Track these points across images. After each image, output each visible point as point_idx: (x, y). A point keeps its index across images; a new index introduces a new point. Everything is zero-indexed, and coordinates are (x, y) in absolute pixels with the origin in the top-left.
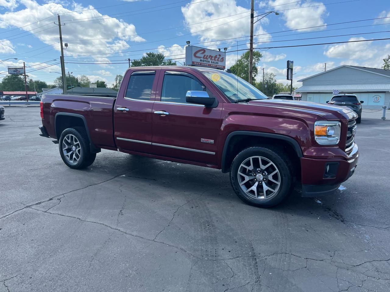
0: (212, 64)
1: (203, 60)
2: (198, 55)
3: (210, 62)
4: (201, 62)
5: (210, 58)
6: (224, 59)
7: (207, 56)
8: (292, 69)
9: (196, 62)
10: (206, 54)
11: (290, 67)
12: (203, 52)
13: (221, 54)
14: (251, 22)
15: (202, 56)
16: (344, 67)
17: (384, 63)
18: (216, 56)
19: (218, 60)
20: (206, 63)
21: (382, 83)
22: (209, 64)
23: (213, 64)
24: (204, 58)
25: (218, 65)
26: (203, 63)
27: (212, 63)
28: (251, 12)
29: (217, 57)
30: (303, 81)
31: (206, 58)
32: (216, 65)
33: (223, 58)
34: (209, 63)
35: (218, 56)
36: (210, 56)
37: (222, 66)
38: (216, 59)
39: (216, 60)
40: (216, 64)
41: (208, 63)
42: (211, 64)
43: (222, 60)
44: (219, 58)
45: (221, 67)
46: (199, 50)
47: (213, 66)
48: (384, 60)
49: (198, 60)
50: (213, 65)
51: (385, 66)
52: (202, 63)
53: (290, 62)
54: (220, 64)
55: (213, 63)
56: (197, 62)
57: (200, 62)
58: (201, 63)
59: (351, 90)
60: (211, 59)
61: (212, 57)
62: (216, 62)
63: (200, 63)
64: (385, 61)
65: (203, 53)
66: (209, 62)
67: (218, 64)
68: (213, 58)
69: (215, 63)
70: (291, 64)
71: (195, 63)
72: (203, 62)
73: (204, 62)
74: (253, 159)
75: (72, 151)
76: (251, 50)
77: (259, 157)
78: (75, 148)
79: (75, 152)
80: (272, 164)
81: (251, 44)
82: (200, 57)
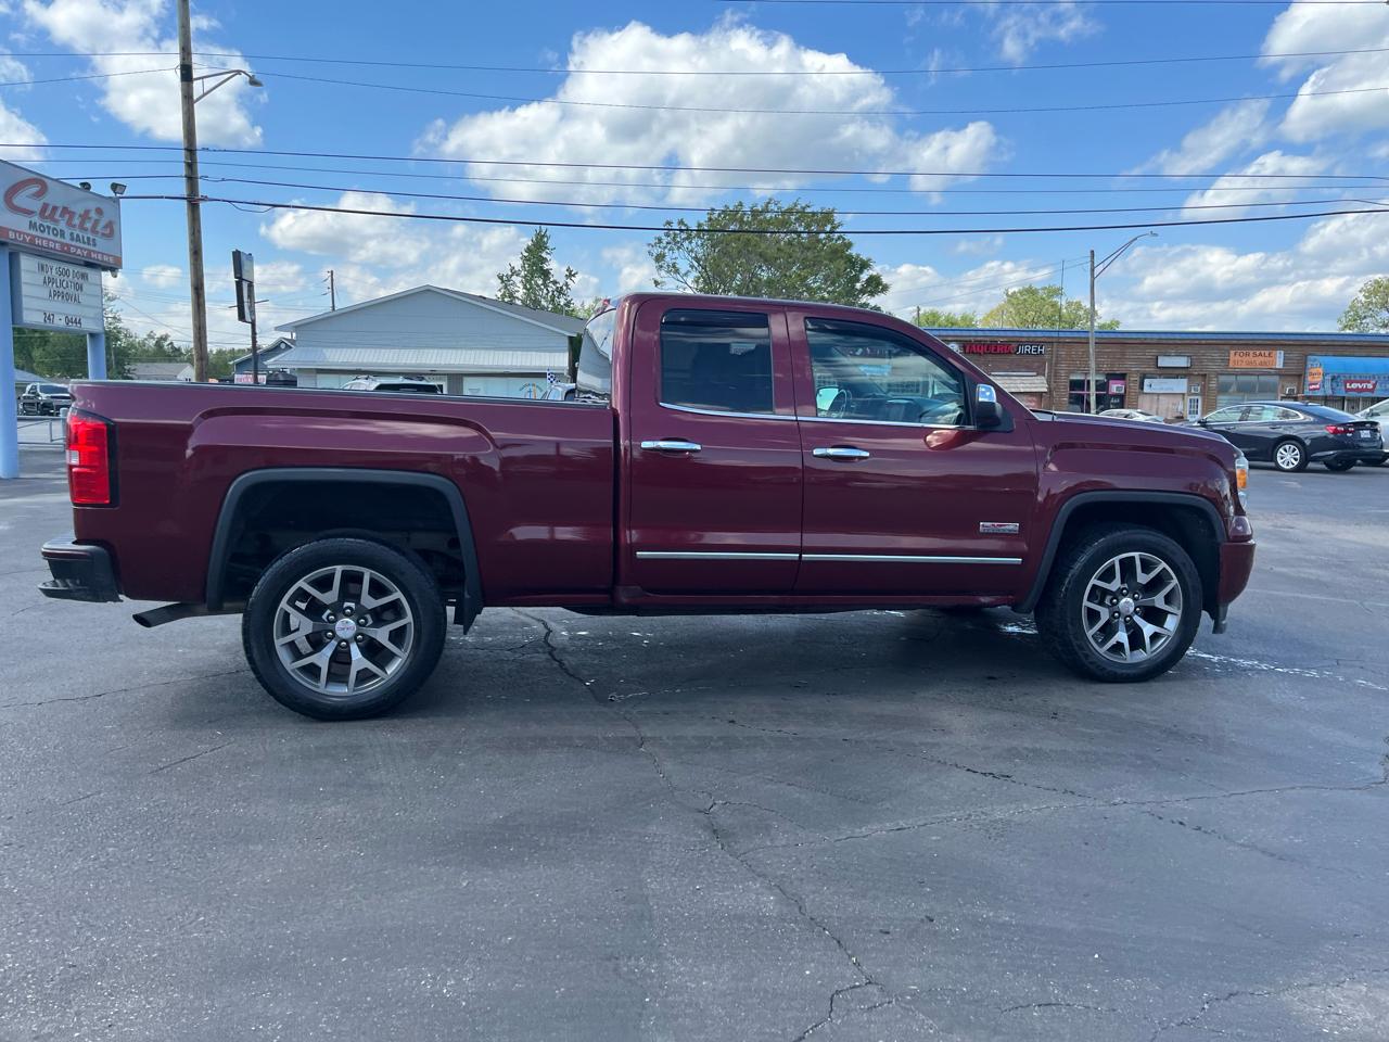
0: (74, 243)
1: (41, 225)
2: (21, 200)
3: (67, 235)
4: (33, 232)
5: (67, 216)
6: (115, 227)
7: (55, 208)
8: (251, 285)
9: (15, 232)
10: (50, 199)
11: (244, 275)
12: (37, 189)
13: (102, 207)
14: (184, 96)
16: (428, 292)
17: (501, 285)
18: (87, 212)
19: (94, 231)
20: (51, 237)
22: (63, 245)
23: (78, 244)
24: (42, 214)
25: (94, 249)
26: (43, 238)
27: (72, 239)
29: (90, 218)
30: (296, 327)
31: (51, 218)
32: (90, 251)
33: (110, 225)
34: (62, 240)
35: (93, 215)
36: (65, 210)
37: (109, 256)
38: (88, 225)
39: (86, 230)
40: (86, 246)
41: (58, 238)
42: (67, 245)
43: (108, 231)
44: (97, 222)
45: (106, 259)
46: (22, 182)
47: (79, 252)
48: (501, 278)
49: (21, 223)
50: (77, 248)
51: (504, 296)
52: (38, 238)
53: (243, 258)
54: (102, 245)
55: (78, 239)
56: (20, 233)
57: (29, 232)
58: (34, 237)
59: (459, 366)
60: (69, 224)
61: (72, 214)
62: (88, 238)
63: (28, 235)
64: (503, 282)
65: (37, 195)
66: (63, 235)
67: (95, 245)
68: (76, 221)
69: (84, 243)
70: (245, 268)
71: (12, 235)
72: (39, 234)
73: (45, 235)
74: (1121, 561)
75: (334, 643)
76: (193, 202)
77: (1136, 554)
78: (358, 623)
79: (357, 641)
80: (1164, 569)
81: (192, 179)
82: (29, 213)
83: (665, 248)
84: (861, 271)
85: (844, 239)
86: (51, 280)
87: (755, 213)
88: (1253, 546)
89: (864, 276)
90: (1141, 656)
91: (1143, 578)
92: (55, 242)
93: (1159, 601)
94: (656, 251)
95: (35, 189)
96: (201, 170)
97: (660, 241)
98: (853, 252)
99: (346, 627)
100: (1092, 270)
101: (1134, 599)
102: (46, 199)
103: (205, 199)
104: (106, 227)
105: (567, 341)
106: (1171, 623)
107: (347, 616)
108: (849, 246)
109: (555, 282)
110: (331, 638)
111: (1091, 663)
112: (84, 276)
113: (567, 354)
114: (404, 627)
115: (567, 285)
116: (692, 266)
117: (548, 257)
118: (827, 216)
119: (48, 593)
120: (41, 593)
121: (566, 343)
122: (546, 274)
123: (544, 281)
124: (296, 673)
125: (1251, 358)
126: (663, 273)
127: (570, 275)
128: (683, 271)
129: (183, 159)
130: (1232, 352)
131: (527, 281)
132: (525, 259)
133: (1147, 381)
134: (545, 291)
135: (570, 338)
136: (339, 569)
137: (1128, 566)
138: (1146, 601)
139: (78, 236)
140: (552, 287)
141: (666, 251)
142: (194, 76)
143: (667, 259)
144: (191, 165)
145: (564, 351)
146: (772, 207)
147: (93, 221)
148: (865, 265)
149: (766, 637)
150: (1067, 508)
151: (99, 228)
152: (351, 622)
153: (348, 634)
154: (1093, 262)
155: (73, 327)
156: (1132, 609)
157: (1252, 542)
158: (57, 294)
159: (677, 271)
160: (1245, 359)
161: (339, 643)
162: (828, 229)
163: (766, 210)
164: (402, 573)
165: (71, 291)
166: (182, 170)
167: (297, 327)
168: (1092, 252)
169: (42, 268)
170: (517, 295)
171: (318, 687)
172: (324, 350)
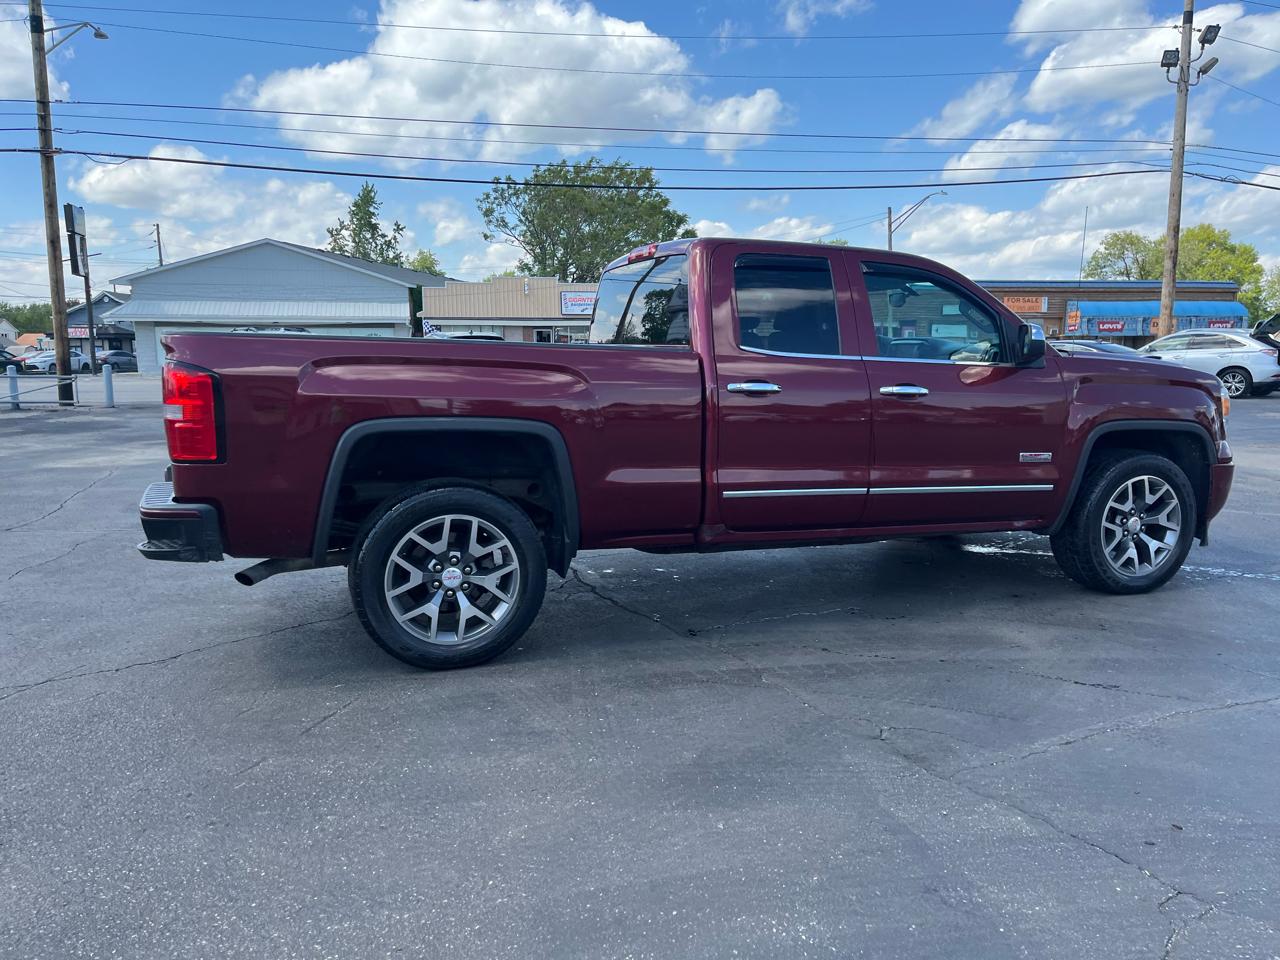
8: (83, 239)
11: (77, 229)
16: (266, 245)
17: (331, 239)
21: (381, 300)
28: (33, 10)
48: (330, 232)
51: (333, 249)
53: (75, 212)
59: (301, 318)
64: (332, 236)
70: (77, 222)
74: (1133, 484)
75: (441, 592)
76: (47, 154)
77: (1145, 478)
78: (463, 571)
79: (463, 590)
80: (1168, 490)
81: (45, 131)
83: (493, 203)
84: (678, 226)
85: (661, 196)
87: (578, 169)
88: (1233, 467)
89: (680, 231)
90: (1148, 569)
91: (1150, 499)
93: (1162, 519)
94: (485, 206)
96: (54, 122)
97: (488, 196)
98: (670, 208)
99: (452, 576)
100: (890, 226)
101: (1141, 518)
103: (60, 151)
105: (407, 292)
106: (1171, 539)
107: (454, 565)
108: (666, 202)
109: (383, 236)
110: (438, 588)
111: (1109, 578)
113: (408, 304)
114: (510, 574)
115: (395, 238)
116: (521, 221)
117: (376, 212)
118: (646, 174)
119: (149, 555)
120: (141, 555)
121: (407, 294)
122: (374, 228)
123: (373, 235)
124: (406, 624)
125: (1021, 304)
126: (492, 227)
127: (398, 229)
128: (511, 225)
129: (36, 112)
130: (1006, 299)
131: (355, 235)
132: (353, 214)
133: (934, 327)
134: (374, 244)
135: (410, 288)
136: (448, 519)
137: (1138, 488)
138: (1150, 520)
140: (380, 241)
141: (494, 206)
142: (45, 28)
143: (496, 214)
144: (44, 118)
145: (405, 302)
146: (594, 164)
148: (681, 220)
149: (782, 567)
150: (1092, 436)
152: (457, 571)
153: (455, 583)
154: (890, 219)
156: (1138, 527)
157: (1232, 463)
159: (506, 225)
160: (1017, 304)
161: (446, 592)
162: (647, 185)
163: (589, 167)
164: (510, 521)
166: (35, 122)
167: (132, 280)
168: (890, 208)
170: (346, 248)
171: (428, 637)
172: (163, 303)
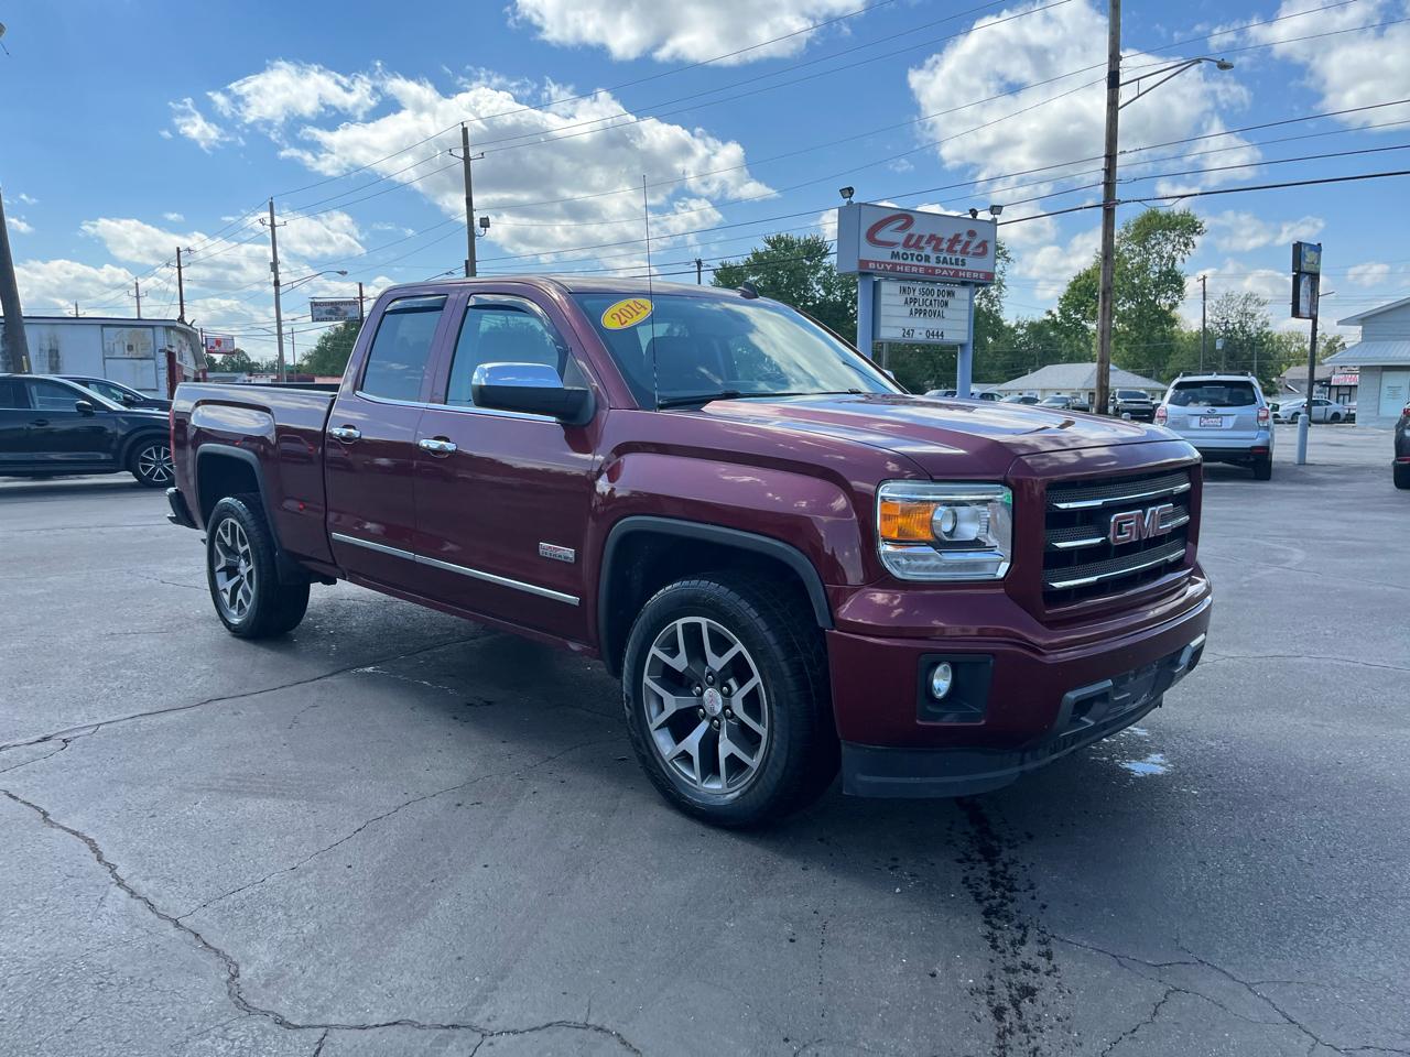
0: (940, 265)
1: (904, 254)
2: (884, 235)
3: (933, 259)
4: (894, 261)
5: (933, 243)
6: (989, 245)
7: (921, 237)
8: (1315, 277)
9: (876, 262)
10: (914, 230)
11: (1305, 267)
12: (902, 223)
13: (977, 230)
14: (1109, 104)
15: (901, 237)
18: (957, 236)
19: (964, 251)
20: (915, 262)
22: (927, 268)
23: (945, 266)
24: (906, 244)
25: (964, 268)
26: (904, 265)
27: (939, 262)
28: (1110, 66)
29: (960, 241)
30: (1363, 319)
31: (917, 246)
32: (957, 271)
33: (983, 244)
34: (927, 264)
35: (965, 238)
36: (932, 237)
37: (979, 273)
38: (958, 247)
39: (955, 252)
40: (955, 267)
41: (922, 263)
42: (932, 268)
43: (981, 249)
44: (968, 244)
45: (976, 275)
46: (885, 220)
47: (945, 272)
49: (883, 255)
50: (942, 269)
52: (900, 265)
54: (973, 265)
55: (945, 261)
56: (880, 263)
57: (891, 261)
58: (896, 264)
60: (936, 249)
61: (940, 240)
62: (957, 260)
63: (889, 264)
65: (901, 229)
66: (927, 258)
67: (963, 265)
68: (944, 246)
69: (952, 264)
70: (1309, 256)
71: (871, 265)
72: (901, 261)
73: (909, 262)
76: (1109, 208)
81: (1110, 184)
82: (893, 244)
86: (915, 301)
92: (918, 267)
95: (900, 223)
99: (243, 566)
102: (912, 230)
103: (1120, 202)
104: (978, 247)
112: (951, 294)
124: (222, 593)
139: (945, 258)
142: (1121, 81)
147: (963, 243)
151: (970, 249)
155: (935, 339)
156: (718, 708)
158: (919, 312)
161: (241, 577)
165: (936, 308)
167: (1366, 319)
169: (904, 290)
172: (1394, 343)
